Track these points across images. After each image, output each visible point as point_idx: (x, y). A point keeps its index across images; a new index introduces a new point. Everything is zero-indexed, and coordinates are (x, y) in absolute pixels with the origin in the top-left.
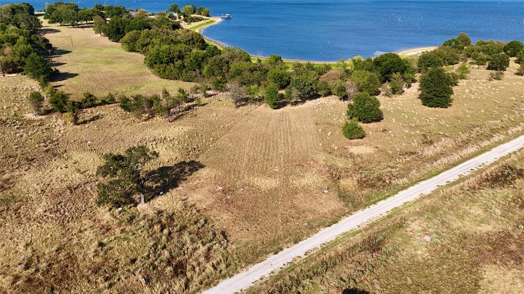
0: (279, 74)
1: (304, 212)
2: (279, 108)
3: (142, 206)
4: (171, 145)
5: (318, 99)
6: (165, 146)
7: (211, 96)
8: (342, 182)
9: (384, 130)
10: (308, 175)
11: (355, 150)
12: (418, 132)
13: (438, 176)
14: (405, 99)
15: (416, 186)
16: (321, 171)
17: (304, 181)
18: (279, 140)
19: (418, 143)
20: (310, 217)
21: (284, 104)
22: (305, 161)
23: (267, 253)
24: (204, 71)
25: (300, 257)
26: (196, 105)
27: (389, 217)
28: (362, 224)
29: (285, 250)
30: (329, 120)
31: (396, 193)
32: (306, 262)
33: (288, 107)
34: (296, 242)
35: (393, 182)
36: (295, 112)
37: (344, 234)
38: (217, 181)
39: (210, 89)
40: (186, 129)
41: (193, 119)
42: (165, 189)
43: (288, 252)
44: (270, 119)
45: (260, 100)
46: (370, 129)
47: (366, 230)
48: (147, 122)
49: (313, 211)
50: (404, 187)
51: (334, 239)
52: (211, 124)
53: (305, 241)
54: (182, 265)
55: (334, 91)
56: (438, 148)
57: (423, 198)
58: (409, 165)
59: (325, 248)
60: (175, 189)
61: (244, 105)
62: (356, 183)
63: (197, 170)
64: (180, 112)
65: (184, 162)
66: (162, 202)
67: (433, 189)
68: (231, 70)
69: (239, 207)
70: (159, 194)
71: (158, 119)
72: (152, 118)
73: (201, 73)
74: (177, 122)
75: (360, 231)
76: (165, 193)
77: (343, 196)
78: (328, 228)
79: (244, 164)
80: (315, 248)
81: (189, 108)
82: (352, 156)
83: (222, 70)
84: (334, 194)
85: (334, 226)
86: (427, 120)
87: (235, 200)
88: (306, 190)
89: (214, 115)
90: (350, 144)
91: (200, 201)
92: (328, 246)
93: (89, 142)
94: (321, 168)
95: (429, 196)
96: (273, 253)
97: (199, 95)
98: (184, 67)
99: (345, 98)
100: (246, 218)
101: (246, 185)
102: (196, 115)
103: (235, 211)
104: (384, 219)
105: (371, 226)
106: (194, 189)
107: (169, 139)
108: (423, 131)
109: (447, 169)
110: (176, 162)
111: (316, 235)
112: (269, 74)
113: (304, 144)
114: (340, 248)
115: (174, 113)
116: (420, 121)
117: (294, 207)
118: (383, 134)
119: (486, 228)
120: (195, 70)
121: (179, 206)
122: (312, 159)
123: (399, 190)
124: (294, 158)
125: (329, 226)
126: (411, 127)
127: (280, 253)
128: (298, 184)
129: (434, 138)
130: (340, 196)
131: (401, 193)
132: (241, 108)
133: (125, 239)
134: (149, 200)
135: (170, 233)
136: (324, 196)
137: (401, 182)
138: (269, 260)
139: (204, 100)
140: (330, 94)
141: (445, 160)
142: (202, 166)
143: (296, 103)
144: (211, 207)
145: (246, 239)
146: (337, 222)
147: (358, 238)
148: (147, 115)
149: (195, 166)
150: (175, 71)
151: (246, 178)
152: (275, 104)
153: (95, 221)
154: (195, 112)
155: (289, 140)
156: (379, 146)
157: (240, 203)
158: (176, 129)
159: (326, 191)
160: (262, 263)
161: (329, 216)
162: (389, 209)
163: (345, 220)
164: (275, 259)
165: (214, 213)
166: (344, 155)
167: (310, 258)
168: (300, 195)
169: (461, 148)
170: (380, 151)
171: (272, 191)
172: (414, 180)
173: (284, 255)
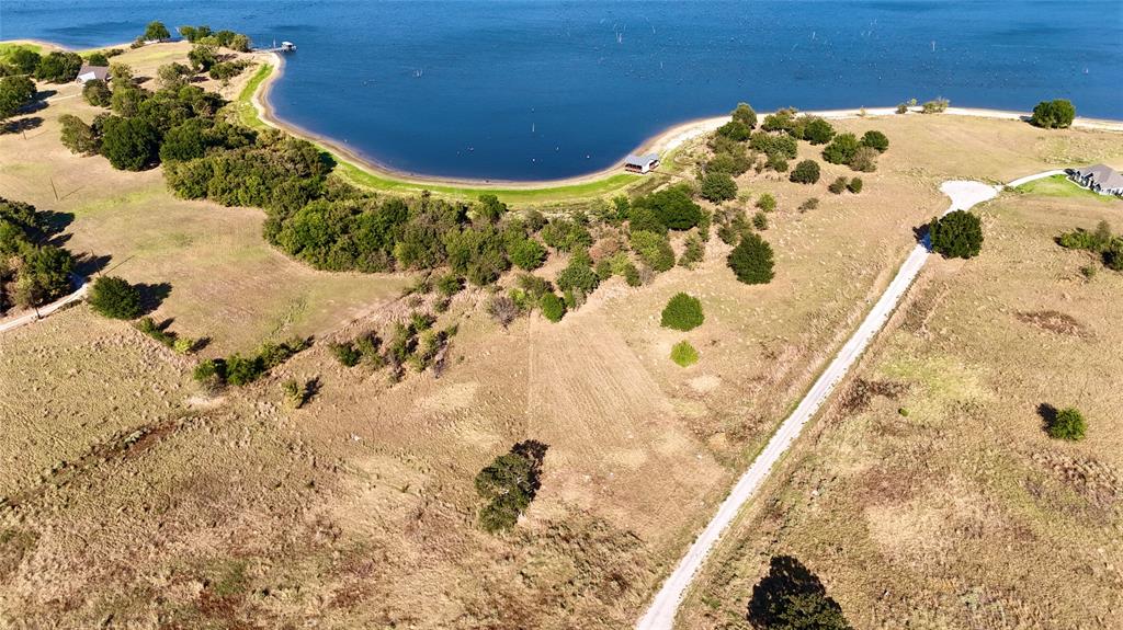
0: (530, 252)
1: (692, 489)
3: (522, 520)
8: (712, 440)
9: (714, 342)
10: (668, 436)
11: (698, 385)
12: (752, 339)
13: (798, 409)
14: (712, 271)
15: (782, 428)
16: (679, 427)
17: (670, 447)
18: (601, 384)
19: (760, 358)
20: (702, 493)
22: (653, 415)
23: (686, 544)
25: (716, 541)
26: (444, 334)
27: (773, 475)
28: (753, 489)
29: (700, 537)
30: (638, 332)
31: (768, 443)
32: (725, 544)
34: (705, 527)
35: (759, 428)
36: (586, 322)
37: (743, 505)
38: (576, 467)
40: (471, 388)
41: (466, 367)
43: (704, 539)
46: (697, 343)
47: (759, 496)
48: (403, 384)
49: (701, 486)
50: (773, 433)
51: (736, 513)
53: (712, 522)
56: (785, 364)
57: (794, 443)
59: (734, 525)
60: (541, 490)
61: (510, 320)
62: (724, 439)
63: (543, 454)
65: (519, 446)
66: (539, 510)
67: (800, 429)
71: (413, 373)
72: (402, 373)
74: (447, 376)
75: (755, 500)
77: (721, 460)
78: (725, 502)
79: (589, 435)
80: (725, 528)
82: (700, 396)
83: (430, 248)
84: (710, 459)
85: (729, 498)
86: (756, 314)
87: (613, 489)
88: (679, 459)
90: (688, 374)
91: (579, 499)
92: (735, 523)
94: (677, 423)
95: (799, 440)
96: (691, 543)
97: (424, 308)
98: (355, 246)
100: (641, 509)
101: (611, 466)
102: (461, 358)
103: (624, 503)
104: (769, 479)
105: (762, 490)
108: (757, 335)
109: (803, 397)
111: (719, 513)
114: (747, 523)
116: (748, 317)
117: (679, 485)
118: (715, 349)
119: (859, 468)
120: (377, 250)
121: (561, 511)
123: (769, 438)
124: (638, 413)
125: (725, 500)
126: (741, 330)
127: (697, 541)
128: (665, 453)
129: (775, 347)
130: (717, 460)
131: (772, 442)
132: (510, 326)
134: (524, 511)
136: (701, 463)
137: (766, 426)
138: (691, 551)
139: (445, 319)
140: (608, 273)
141: (797, 383)
142: (544, 447)
144: (596, 505)
145: (657, 535)
146: (730, 493)
147: (757, 509)
148: (390, 370)
149: (536, 449)
151: (606, 456)
153: (488, 551)
154: (455, 351)
156: (720, 373)
157: (622, 492)
158: (459, 392)
159: (700, 456)
160: (688, 556)
162: (769, 465)
163: (736, 489)
164: (696, 550)
165: (604, 512)
166: (690, 396)
167: (726, 541)
168: (677, 468)
169: (807, 358)
170: (726, 381)
171: (644, 468)
172: (778, 420)
173: (702, 542)
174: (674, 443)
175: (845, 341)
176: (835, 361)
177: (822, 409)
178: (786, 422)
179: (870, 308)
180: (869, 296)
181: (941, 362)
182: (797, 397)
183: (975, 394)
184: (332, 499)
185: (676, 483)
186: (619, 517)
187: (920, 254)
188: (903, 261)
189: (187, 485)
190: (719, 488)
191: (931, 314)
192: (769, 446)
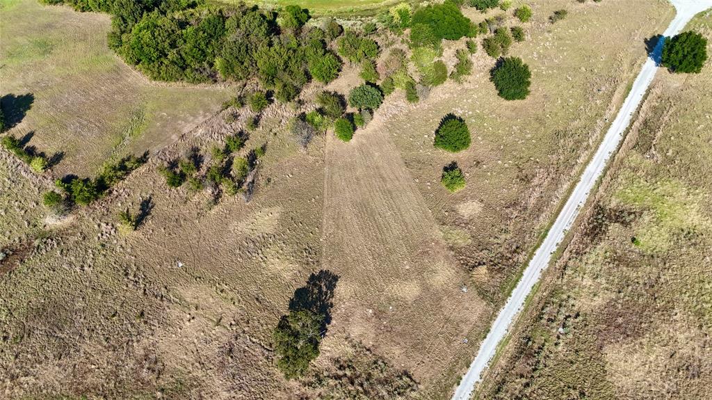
1: (458, 325)
9: (478, 163)
10: (439, 267)
11: (463, 210)
12: (510, 162)
15: (534, 258)
16: (447, 257)
17: (440, 278)
20: (466, 329)
22: (426, 243)
23: (452, 386)
25: (477, 382)
27: (526, 310)
28: (509, 326)
29: (464, 378)
31: (522, 274)
32: (484, 387)
34: (468, 367)
37: (500, 343)
38: (361, 300)
40: (276, 213)
43: (467, 380)
46: (463, 164)
47: (514, 332)
48: (220, 207)
49: (465, 321)
51: (494, 353)
53: (474, 362)
57: (544, 276)
59: (493, 363)
63: (334, 285)
65: (314, 277)
66: (329, 347)
69: (402, 335)
70: (321, 339)
72: (219, 195)
74: (257, 200)
75: (510, 337)
77: (483, 294)
78: (485, 340)
80: (485, 369)
81: (251, 163)
82: (465, 223)
84: (473, 292)
85: (489, 336)
87: (392, 325)
88: (447, 292)
90: (456, 200)
91: (363, 336)
93: (180, 264)
94: (446, 252)
95: (548, 271)
96: (456, 384)
100: (414, 347)
101: (391, 299)
102: (269, 180)
103: (401, 340)
104: (523, 315)
105: (516, 326)
107: (269, 238)
108: (514, 157)
109: (552, 224)
111: (480, 352)
114: (503, 362)
117: (447, 320)
118: (478, 171)
119: (598, 301)
121: (348, 349)
123: (523, 270)
124: (414, 242)
125: (485, 337)
127: (461, 382)
128: (436, 285)
129: (528, 169)
131: (525, 273)
135: (362, 387)
136: (466, 297)
138: (457, 393)
142: (335, 278)
144: (377, 342)
145: (428, 375)
146: (489, 330)
147: (511, 347)
148: (210, 191)
149: (328, 279)
151: (387, 289)
153: (286, 391)
154: (263, 172)
156: (483, 197)
157: (400, 328)
158: (266, 217)
159: (465, 289)
162: (523, 300)
163: (494, 325)
164: (461, 391)
165: (383, 350)
166: (458, 223)
167: (486, 382)
168: (445, 301)
169: (556, 183)
170: (488, 207)
171: (418, 301)
172: (530, 250)
173: (466, 384)
174: (444, 274)
175: (587, 163)
176: (579, 185)
177: (568, 237)
178: (538, 252)
179: (608, 126)
180: (608, 116)
181: (668, 187)
182: (547, 224)
183: (696, 222)
184: (159, 331)
185: (445, 318)
186: (396, 355)
187: (650, 68)
188: (635, 77)
189: (39, 312)
190: (480, 324)
191: (659, 134)
192: (523, 278)
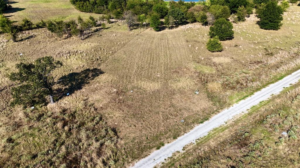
0: (160, 7)
1: (180, 110)
2: (160, 30)
3: (51, 105)
4: (81, 56)
5: (187, 25)
6: (77, 57)
7: (113, 22)
8: (210, 85)
9: (236, 46)
10: (183, 79)
11: (216, 60)
12: (261, 47)
13: (282, 80)
14: (247, 24)
15: (267, 88)
16: (192, 76)
17: (180, 85)
18: (160, 53)
19: (263, 54)
20: (186, 114)
21: (164, 28)
22: (180, 68)
23: (151, 148)
24: (109, 7)
25: (178, 152)
26: (102, 28)
28: (229, 120)
29: (166, 145)
30: (195, 39)
31: (252, 94)
32: (184, 157)
33: (167, 30)
34: (175, 138)
35: (249, 85)
36: (172, 33)
37: (215, 130)
38: (113, 84)
39: (113, 18)
40: (93, 45)
41: (99, 38)
42: (71, 91)
43: (168, 148)
44: (154, 38)
45: (147, 25)
46: (226, 45)
47: (232, 126)
48: (66, 40)
49: (188, 110)
50: (258, 89)
51: (206, 134)
52: (111, 41)
53: (183, 136)
54: (77, 160)
55: (198, 19)
56: (279, 58)
57: (274, 98)
58: (258, 71)
59: (200, 143)
60: (79, 91)
61: (136, 28)
62: (220, 86)
63: (98, 76)
64: (90, 33)
65: (89, 70)
66: (67, 102)
67: (281, 90)
68: (127, 5)
69: (129, 107)
70: (66, 95)
71: (74, 37)
72: (70, 37)
73: (107, 8)
74: (87, 40)
75: (227, 128)
76: (70, 94)
77: (211, 96)
78: (201, 124)
79: (134, 71)
80: (191, 144)
81: (97, 30)
82: (215, 65)
83: (121, 5)
84: (204, 95)
85: (206, 122)
86: (266, 38)
87: (126, 100)
88: (181, 92)
89: (114, 35)
90: (213, 56)
91: (98, 101)
92: (202, 142)
93: (21, 54)
94: (192, 74)
95: (279, 96)
96: (156, 148)
97: (105, 22)
98: (96, 3)
99: (206, 24)
100: (134, 115)
101: (135, 88)
102: (101, 36)
103: (126, 109)
104: (245, 116)
106: (94, 91)
107: (79, 52)
108: (264, 46)
109: (288, 74)
110: (82, 70)
111: (191, 131)
112: (154, 8)
113: (179, 56)
114: (213, 143)
115: (86, 34)
116: (261, 39)
118: (235, 48)
120: (103, 6)
121: (81, 105)
122: (185, 67)
123: (254, 91)
124: (172, 67)
125: (202, 123)
126: (254, 43)
127: (162, 148)
128: (175, 87)
129: (274, 51)
130: (208, 97)
131: (256, 94)
132: (133, 30)
133: (32, 135)
134: (57, 100)
135: (70, 130)
136: (196, 97)
137: (255, 84)
138: (152, 155)
139: (108, 25)
140: (195, 21)
141: (285, 68)
142: (102, 73)
143: (172, 28)
144: (106, 106)
145: (133, 135)
146: (208, 119)
147: (227, 135)
148: (67, 35)
149: (97, 72)
150: (90, 7)
151: (136, 82)
152: (157, 28)
153: (10, 118)
154: (101, 33)
155: (168, 53)
156: (234, 57)
157: (130, 102)
158: (86, 45)
159: (197, 93)
160: (147, 158)
161: (201, 114)
162: (249, 107)
164: (158, 154)
166: (209, 64)
167: (188, 153)
168: (177, 96)
170: (235, 61)
171: (155, 92)
173: (165, 150)
174: (184, 83)
182: (283, 73)
185: (171, 104)
186: (115, 117)
